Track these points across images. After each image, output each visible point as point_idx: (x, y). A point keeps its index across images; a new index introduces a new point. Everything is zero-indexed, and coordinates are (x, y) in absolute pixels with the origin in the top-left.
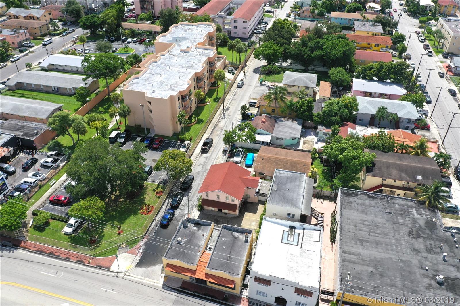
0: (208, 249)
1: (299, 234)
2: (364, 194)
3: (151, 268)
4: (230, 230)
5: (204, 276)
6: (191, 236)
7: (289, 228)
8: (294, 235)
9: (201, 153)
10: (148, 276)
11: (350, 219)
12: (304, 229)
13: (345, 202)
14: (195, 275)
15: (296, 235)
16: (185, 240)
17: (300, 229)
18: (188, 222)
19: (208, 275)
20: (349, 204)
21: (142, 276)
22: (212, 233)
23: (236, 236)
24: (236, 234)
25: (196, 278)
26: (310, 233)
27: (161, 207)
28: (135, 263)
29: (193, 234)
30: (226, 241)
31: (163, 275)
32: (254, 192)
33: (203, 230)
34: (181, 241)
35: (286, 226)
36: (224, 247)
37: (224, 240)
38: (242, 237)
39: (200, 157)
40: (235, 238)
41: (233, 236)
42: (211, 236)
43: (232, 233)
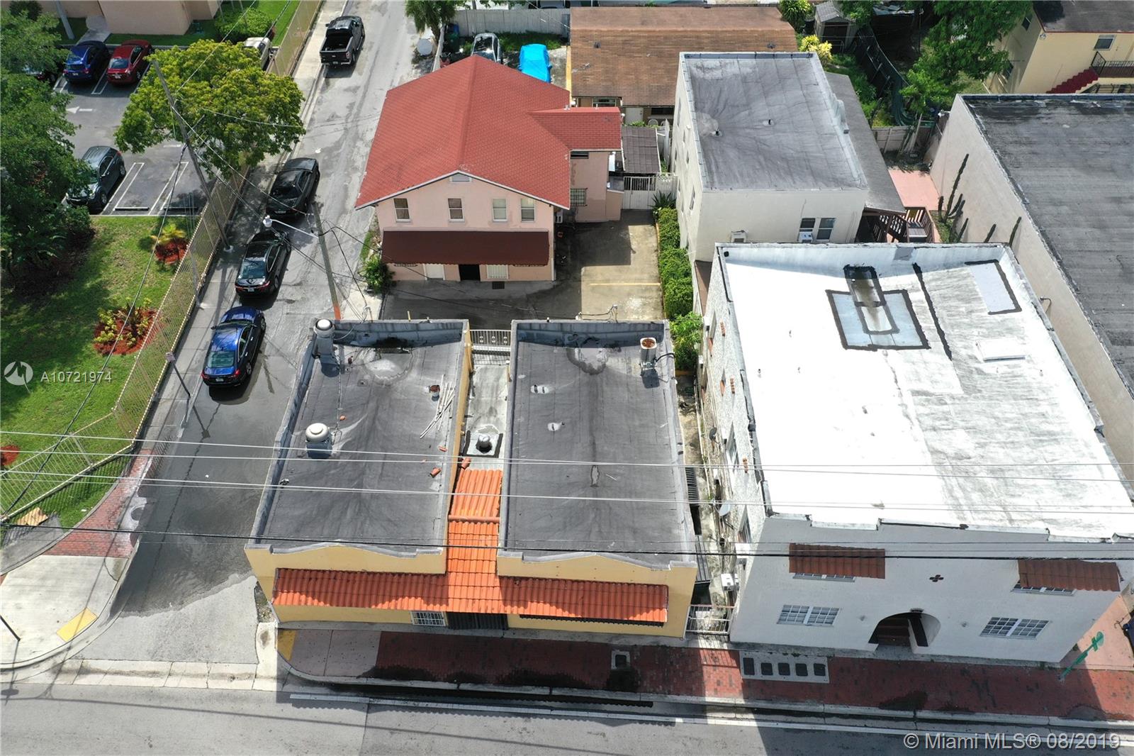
0: (472, 449)
1: (905, 293)
3: (196, 607)
4: (557, 343)
5: (497, 593)
6: (372, 405)
7: (847, 276)
8: (883, 303)
9: (327, 77)
10: (189, 652)
12: (917, 270)
13: (1006, 143)
14: (444, 599)
15: (895, 302)
16: (345, 431)
17: (896, 271)
18: (343, 343)
19: (514, 586)
20: (1024, 148)
21: (154, 656)
22: (471, 374)
23: (596, 366)
24: (593, 356)
27: (195, 310)
28: (106, 596)
29: (383, 390)
30: (553, 394)
31: (271, 626)
32: (606, 176)
33: (424, 368)
34: (326, 440)
35: (829, 271)
36: (557, 426)
37: (544, 395)
38: (628, 364)
39: (323, 90)
40: (592, 372)
41: (581, 366)
42: (470, 387)
43: (570, 356)
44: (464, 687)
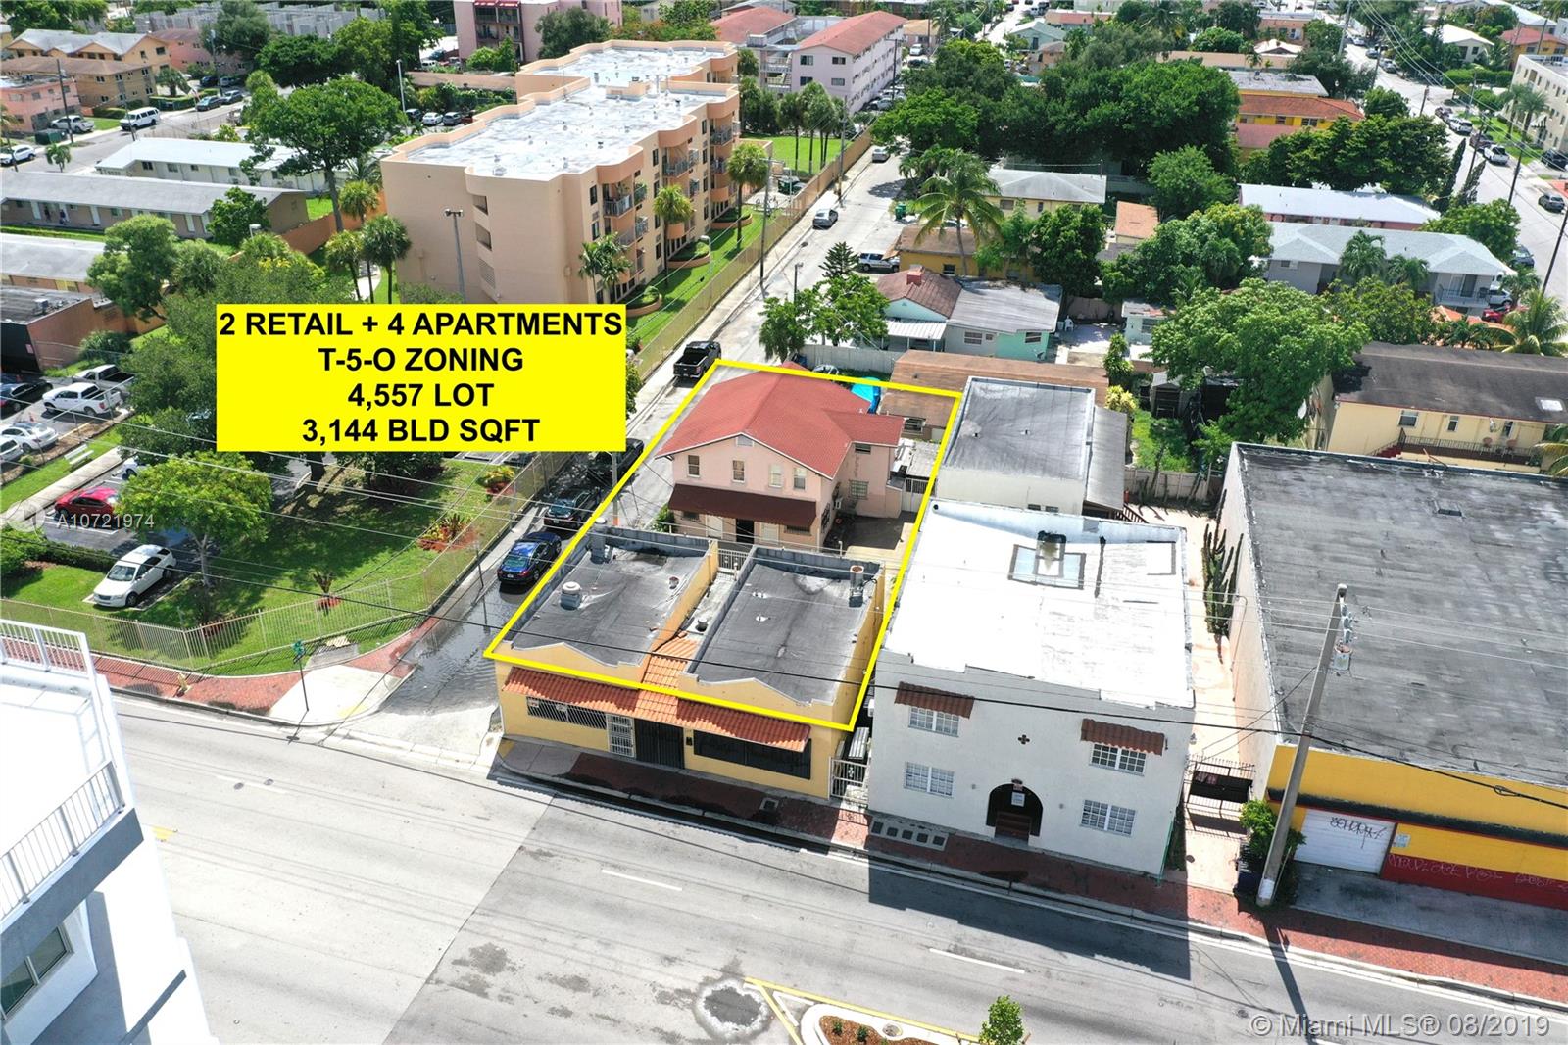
0: (692, 628)
1: (1083, 556)
2: (1336, 462)
3: (444, 716)
4: (789, 569)
5: (674, 710)
6: (621, 586)
7: (1040, 538)
8: (1061, 559)
9: (676, 386)
10: (430, 740)
11: (1288, 529)
12: (1103, 541)
13: (1261, 482)
14: (632, 707)
15: (1071, 564)
16: (594, 597)
17: (1085, 540)
18: (613, 544)
20: (1277, 488)
21: (402, 737)
22: (711, 584)
23: (814, 589)
24: (813, 583)
25: (637, 720)
26: (1130, 552)
27: (506, 532)
28: (383, 693)
29: (632, 581)
30: (769, 600)
31: (497, 736)
32: (885, 476)
33: (671, 569)
34: (577, 595)
35: (1027, 534)
36: (763, 619)
37: (762, 599)
38: (841, 592)
39: (668, 396)
40: (809, 593)
41: (802, 588)
42: (707, 591)
43: (794, 580)
44: (634, 797)
